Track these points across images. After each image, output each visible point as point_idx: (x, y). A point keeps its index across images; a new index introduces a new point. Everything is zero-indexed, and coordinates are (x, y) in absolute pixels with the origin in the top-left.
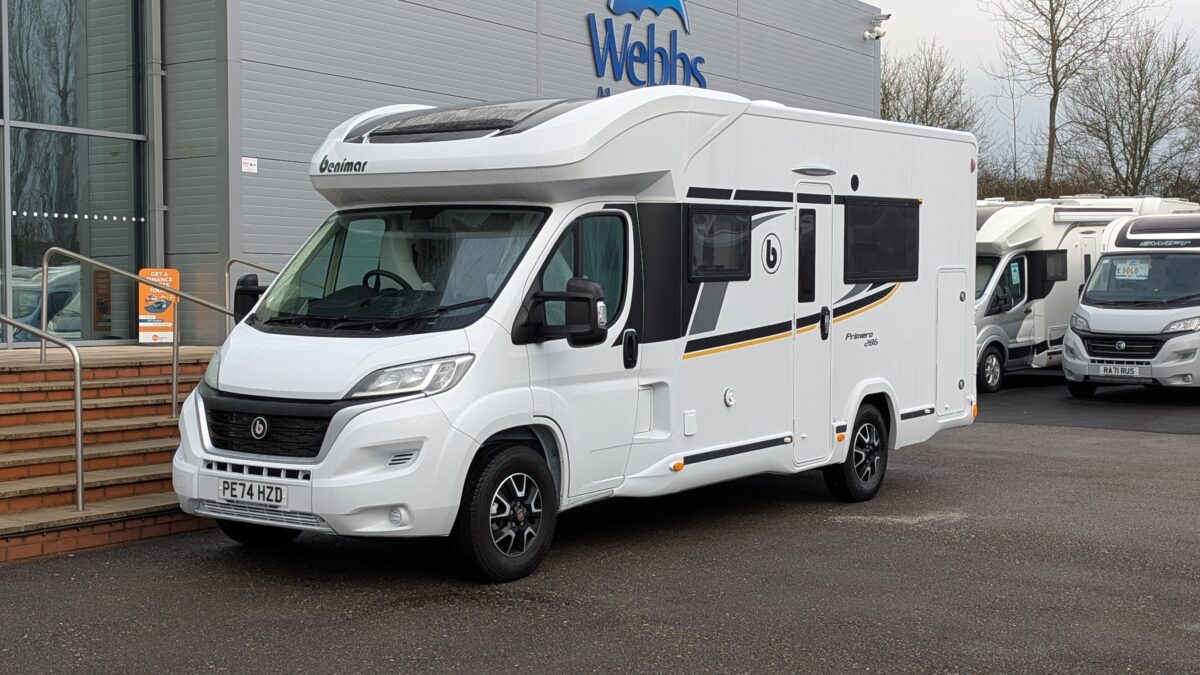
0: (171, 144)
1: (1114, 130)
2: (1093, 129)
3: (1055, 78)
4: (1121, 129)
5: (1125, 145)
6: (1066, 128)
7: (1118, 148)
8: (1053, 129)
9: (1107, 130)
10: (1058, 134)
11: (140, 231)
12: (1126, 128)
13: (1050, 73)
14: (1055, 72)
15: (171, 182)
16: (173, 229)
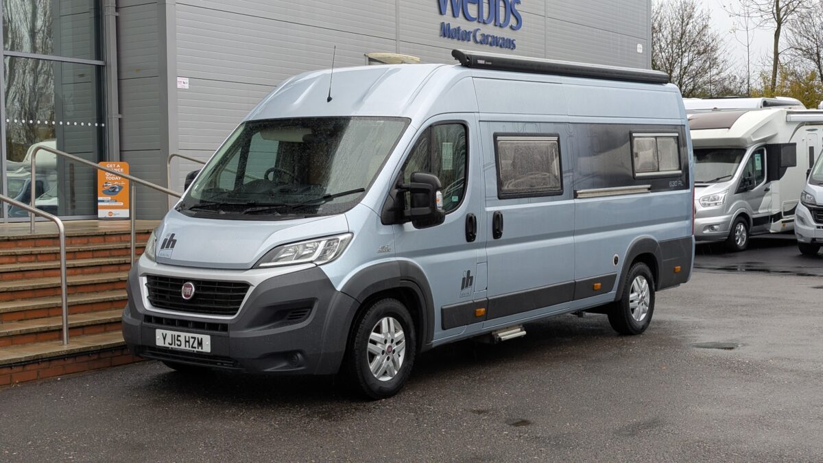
0: (123, 68)
2: (808, 53)
3: (778, 15)
8: (776, 54)
10: (780, 57)
11: (101, 134)
13: (775, 11)
14: (778, 10)
15: (124, 96)
16: (125, 132)
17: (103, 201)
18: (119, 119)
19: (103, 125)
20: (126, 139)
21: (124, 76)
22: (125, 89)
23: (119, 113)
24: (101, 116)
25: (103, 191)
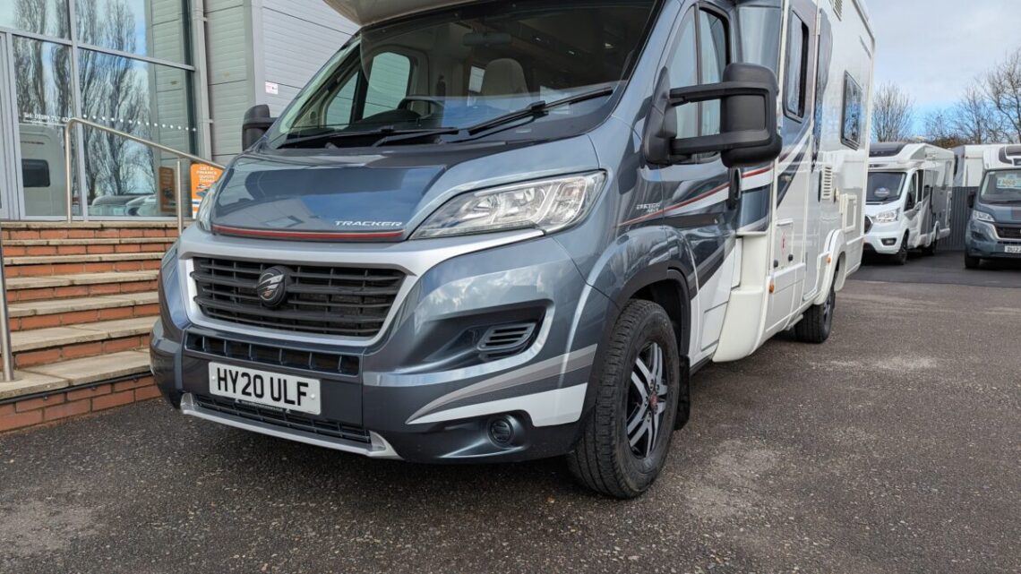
0: (213, 73)
11: (193, 139)
15: (216, 101)
16: (218, 136)
17: (196, 203)
18: (211, 124)
19: (194, 130)
20: (217, 144)
21: (214, 81)
22: (215, 94)
23: (211, 118)
24: (192, 122)
25: (198, 194)
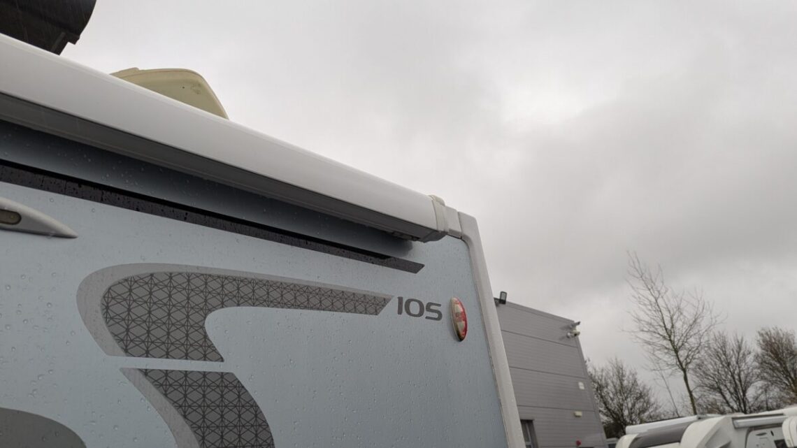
1: (722, 387)
2: (712, 388)
3: (682, 366)
4: (726, 386)
5: (731, 394)
6: (697, 390)
7: (728, 396)
8: (690, 392)
9: (719, 388)
10: (694, 394)
12: (729, 384)
13: (678, 363)
14: (681, 364)
